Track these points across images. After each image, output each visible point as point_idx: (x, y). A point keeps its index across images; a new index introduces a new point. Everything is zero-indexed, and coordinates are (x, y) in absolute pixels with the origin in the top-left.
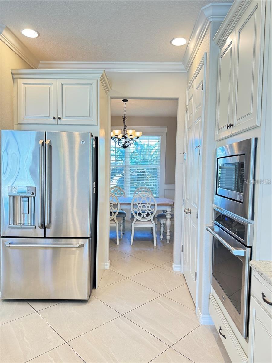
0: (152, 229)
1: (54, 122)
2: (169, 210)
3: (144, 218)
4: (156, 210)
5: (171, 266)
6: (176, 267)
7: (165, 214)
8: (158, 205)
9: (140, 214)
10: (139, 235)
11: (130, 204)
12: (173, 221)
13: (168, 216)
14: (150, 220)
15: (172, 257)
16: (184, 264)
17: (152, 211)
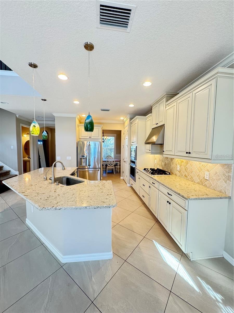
0: (113, 169)
1: (89, 138)
2: (118, 163)
3: (111, 165)
4: (114, 163)
5: (120, 178)
6: (121, 178)
7: (117, 164)
8: (115, 161)
9: (109, 164)
10: (109, 172)
11: (106, 161)
12: (120, 166)
13: (118, 165)
14: (113, 166)
15: (120, 175)
16: (124, 177)
17: (113, 163)
